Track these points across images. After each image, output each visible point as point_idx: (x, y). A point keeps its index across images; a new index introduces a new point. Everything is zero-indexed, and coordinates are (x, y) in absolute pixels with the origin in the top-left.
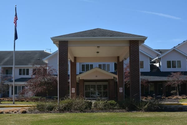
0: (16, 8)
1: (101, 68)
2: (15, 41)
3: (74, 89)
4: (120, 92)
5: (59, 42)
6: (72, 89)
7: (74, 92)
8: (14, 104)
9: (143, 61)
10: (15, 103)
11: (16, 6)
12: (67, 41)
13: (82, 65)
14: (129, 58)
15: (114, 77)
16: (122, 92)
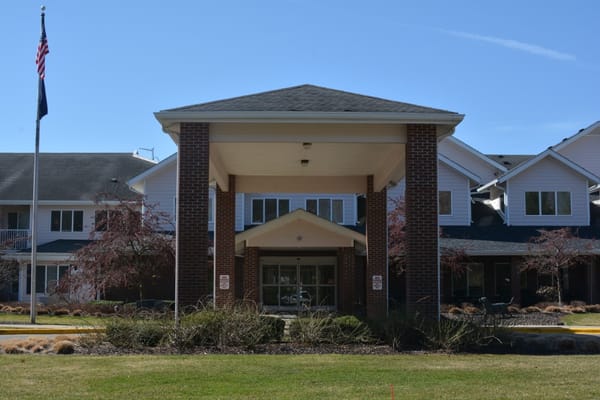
0: (43, 15)
1: (315, 213)
2: (38, 122)
3: (228, 277)
4: (374, 288)
5: (182, 128)
6: (221, 276)
7: (228, 288)
8: (33, 322)
9: (449, 193)
10: (37, 321)
11: (44, 9)
12: (208, 125)
13: (254, 201)
14: (404, 180)
15: (355, 242)
16: (380, 288)
